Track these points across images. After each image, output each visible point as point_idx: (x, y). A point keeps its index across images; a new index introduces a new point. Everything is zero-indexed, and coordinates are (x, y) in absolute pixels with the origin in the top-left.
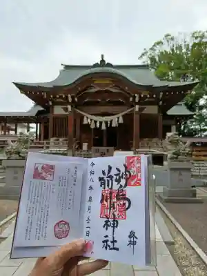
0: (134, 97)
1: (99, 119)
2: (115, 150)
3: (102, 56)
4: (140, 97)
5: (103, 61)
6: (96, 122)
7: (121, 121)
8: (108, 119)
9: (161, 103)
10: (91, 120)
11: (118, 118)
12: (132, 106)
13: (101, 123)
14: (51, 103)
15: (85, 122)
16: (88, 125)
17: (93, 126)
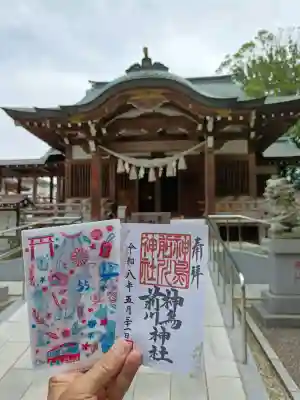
0: (205, 122)
1: (145, 163)
2: (173, 216)
3: (146, 50)
4: (216, 123)
5: (147, 60)
6: (138, 169)
7: (182, 166)
8: (158, 162)
9: (253, 134)
10: (130, 166)
11: (178, 161)
12: (202, 139)
13: (147, 170)
14: (67, 141)
15: (120, 169)
16: (126, 175)
17: (133, 176)
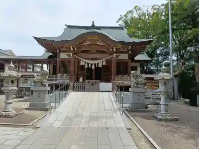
0: (113, 48)
1: (90, 62)
2: (100, 82)
3: (93, 22)
4: (116, 49)
5: (93, 25)
6: (88, 64)
7: (104, 64)
8: (96, 62)
9: (130, 52)
10: (85, 62)
11: (103, 62)
12: (112, 54)
13: (92, 64)
14: (58, 51)
15: (82, 63)
16: (83, 66)
17: (86, 66)
